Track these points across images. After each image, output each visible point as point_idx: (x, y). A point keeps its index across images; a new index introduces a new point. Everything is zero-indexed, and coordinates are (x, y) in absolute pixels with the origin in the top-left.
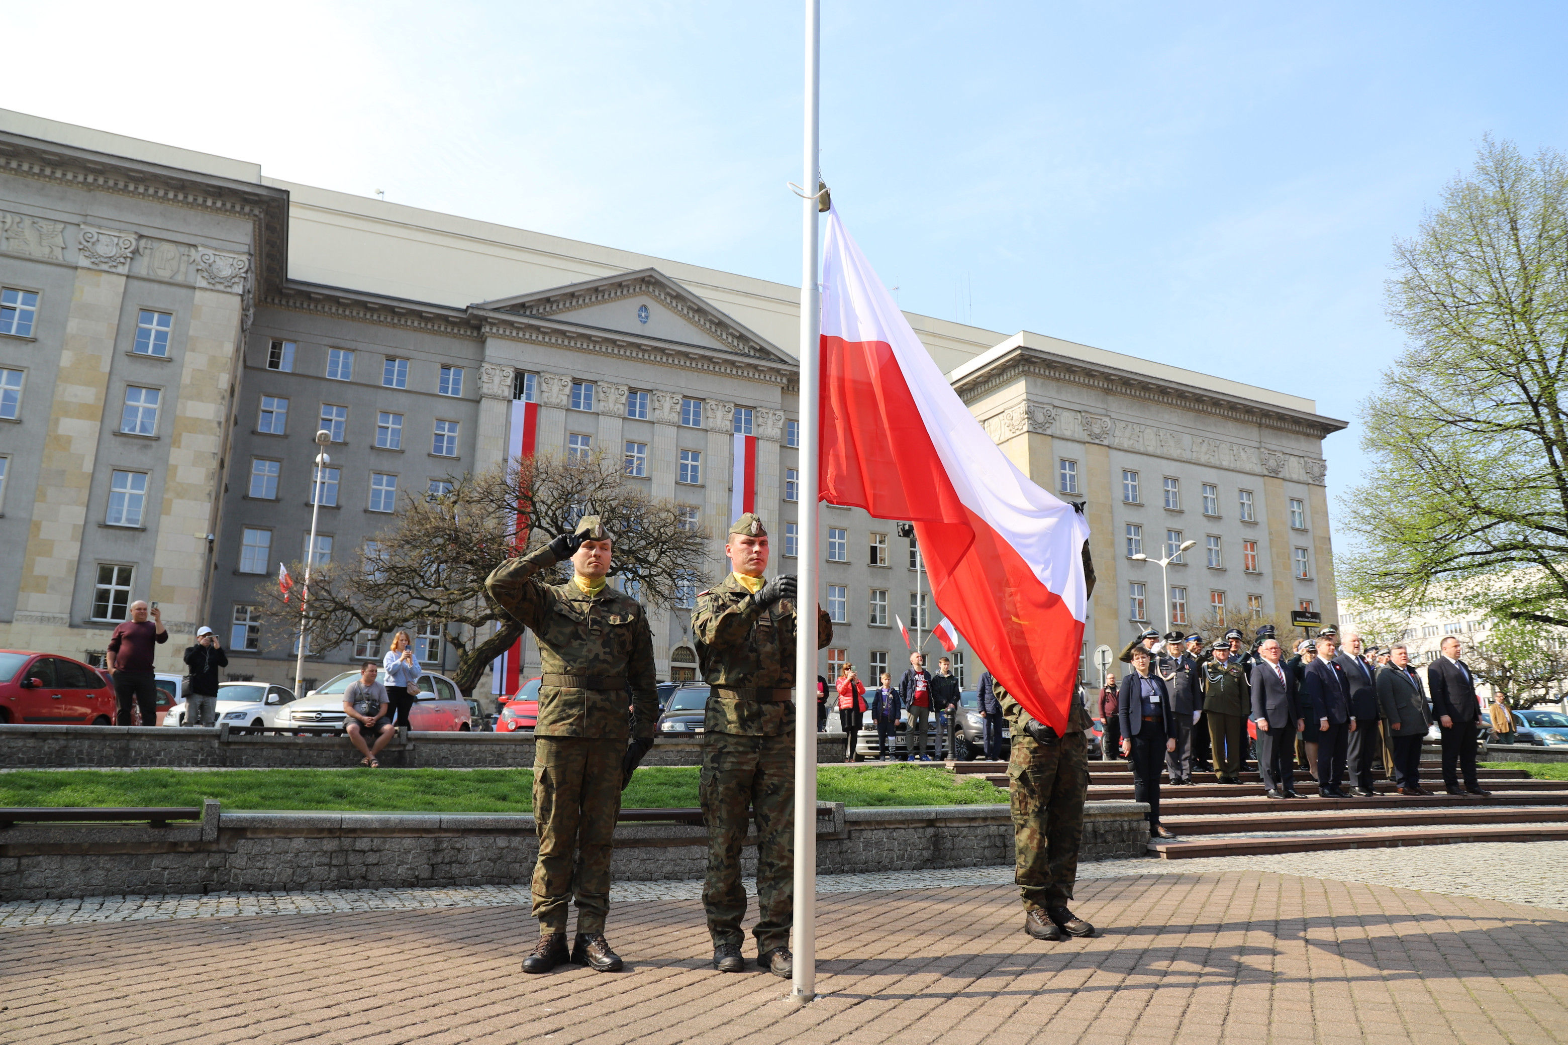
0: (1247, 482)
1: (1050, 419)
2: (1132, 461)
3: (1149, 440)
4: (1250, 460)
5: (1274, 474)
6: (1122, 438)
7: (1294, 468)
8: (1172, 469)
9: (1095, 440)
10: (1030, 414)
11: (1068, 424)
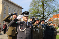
0: (17, 11)
1: (4, 3)
2: (10, 8)
3: (11, 7)
4: (18, 9)
5: (19, 11)
6: (9, 6)
7: (20, 11)
8: (13, 9)
9: (7, 6)
10: (2, 3)
11: (5, 4)
